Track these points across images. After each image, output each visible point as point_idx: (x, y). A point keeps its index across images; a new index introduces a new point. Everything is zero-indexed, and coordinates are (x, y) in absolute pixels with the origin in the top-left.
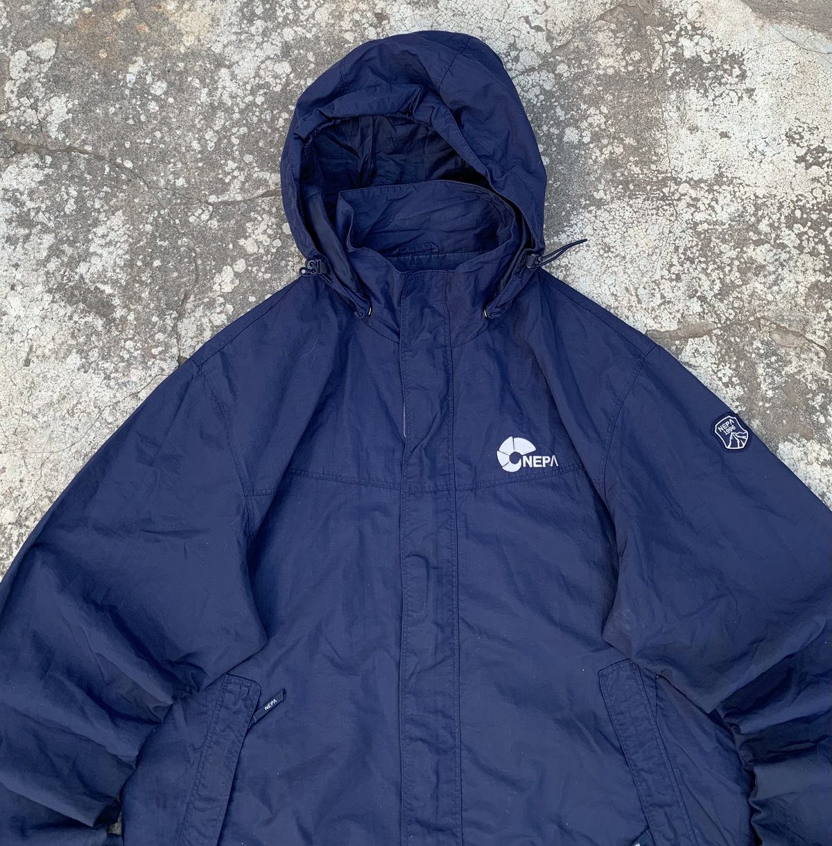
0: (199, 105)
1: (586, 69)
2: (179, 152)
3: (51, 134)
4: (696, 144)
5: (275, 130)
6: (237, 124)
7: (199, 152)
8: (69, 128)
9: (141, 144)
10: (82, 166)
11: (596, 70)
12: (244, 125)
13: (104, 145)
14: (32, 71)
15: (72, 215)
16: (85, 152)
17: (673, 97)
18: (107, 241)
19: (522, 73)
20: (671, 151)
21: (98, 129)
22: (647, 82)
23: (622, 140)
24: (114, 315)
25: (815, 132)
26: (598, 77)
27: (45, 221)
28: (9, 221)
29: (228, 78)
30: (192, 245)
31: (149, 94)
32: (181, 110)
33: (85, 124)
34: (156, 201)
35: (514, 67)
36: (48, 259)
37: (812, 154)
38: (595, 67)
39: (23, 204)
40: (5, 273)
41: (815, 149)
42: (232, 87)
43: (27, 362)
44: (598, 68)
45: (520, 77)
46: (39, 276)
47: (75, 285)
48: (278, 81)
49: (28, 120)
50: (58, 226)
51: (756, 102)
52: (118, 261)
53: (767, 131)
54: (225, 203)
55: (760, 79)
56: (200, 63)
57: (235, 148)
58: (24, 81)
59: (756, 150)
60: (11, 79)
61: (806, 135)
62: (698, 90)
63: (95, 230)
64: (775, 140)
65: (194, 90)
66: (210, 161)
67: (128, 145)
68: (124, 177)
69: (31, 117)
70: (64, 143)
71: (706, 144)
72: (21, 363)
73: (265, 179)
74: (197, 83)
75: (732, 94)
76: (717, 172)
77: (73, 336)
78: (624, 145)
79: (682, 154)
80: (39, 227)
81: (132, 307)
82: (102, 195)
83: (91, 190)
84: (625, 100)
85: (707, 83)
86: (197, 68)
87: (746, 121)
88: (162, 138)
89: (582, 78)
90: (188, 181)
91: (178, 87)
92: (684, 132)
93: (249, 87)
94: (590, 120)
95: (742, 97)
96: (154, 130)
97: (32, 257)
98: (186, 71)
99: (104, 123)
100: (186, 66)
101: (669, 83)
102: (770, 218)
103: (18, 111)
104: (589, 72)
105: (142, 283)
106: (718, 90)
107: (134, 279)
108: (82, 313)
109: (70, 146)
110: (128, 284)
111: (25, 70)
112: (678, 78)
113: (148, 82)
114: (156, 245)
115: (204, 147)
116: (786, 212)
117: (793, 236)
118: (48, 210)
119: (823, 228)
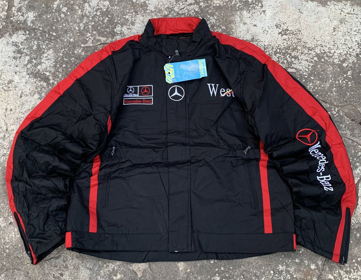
0: (78, 15)
1: (210, 4)
2: (71, 30)
3: (28, 24)
4: (245, 28)
5: (104, 23)
6: (91, 21)
7: (78, 30)
8: (34, 22)
9: (58, 27)
10: (39, 35)
11: (213, 5)
12: (93, 22)
13: (46, 28)
14: (22, 3)
15: (35, 50)
16: (40, 30)
17: (238, 13)
18: (47, 58)
19: (188, 5)
20: (237, 31)
21: (44, 23)
22: (230, 8)
23: (221, 27)
24: (50, 82)
25: (285, 24)
26: (214, 7)
27: (27, 52)
28: (14, 52)
29: (88, 6)
30: (76, 60)
31: (61, 11)
32: (72, 17)
33: (39, 21)
34: (63, 46)
35: (185, 3)
36: (27, 64)
37: (284, 31)
38: (213, 3)
39: (19, 47)
40: (13, 69)
41: (285, 30)
42: (89, 9)
43: (21, 97)
44: (214, 4)
45: (187, 7)
46: (24, 69)
47: (37, 72)
48: (105, 7)
49: (20, 19)
50: (31, 53)
51: (266, 15)
52: (51, 65)
53: (269, 24)
54: (86, 47)
55: (268, 7)
56: (78, 1)
57: (90, 29)
58: (19, 7)
59: (265, 30)
60: (15, 6)
61: (282, 25)
62: (247, 11)
63: (43, 55)
64: (272, 27)
65: (76, 10)
66: (82, 33)
67: (54, 28)
68: (53, 38)
69: (21, 18)
70: (33, 27)
71: (249, 29)
72: (19, 97)
73: (100, 39)
74: (77, 8)
75: (258, 12)
76: (252, 38)
77: (36, 88)
78: (222, 29)
79: (240, 32)
80: (24, 54)
81: (56, 79)
82: (45, 44)
83: (42, 42)
84: (222, 14)
85: (250, 9)
86: (77, 3)
87: (262, 21)
88: (66, 25)
89: (208, 7)
90: (74, 40)
91: (71, 9)
92: (242, 25)
93: (95, 9)
94: (210, 21)
95: (261, 13)
96: (63, 23)
97: (22, 63)
98: (74, 4)
99: (46, 20)
100: (74, 2)
101: (237, 9)
102: (269, 52)
103: (17, 17)
104: (211, 5)
105: (59, 72)
106: (254, 11)
107: (57, 71)
108: (39, 81)
109: (35, 28)
110: (54, 72)
111: (19, 3)
112: (240, 7)
113: (61, 7)
114: (64, 60)
115: (80, 29)
116: (274, 50)
117: (276, 58)
118: (27, 48)
119: (286, 55)
